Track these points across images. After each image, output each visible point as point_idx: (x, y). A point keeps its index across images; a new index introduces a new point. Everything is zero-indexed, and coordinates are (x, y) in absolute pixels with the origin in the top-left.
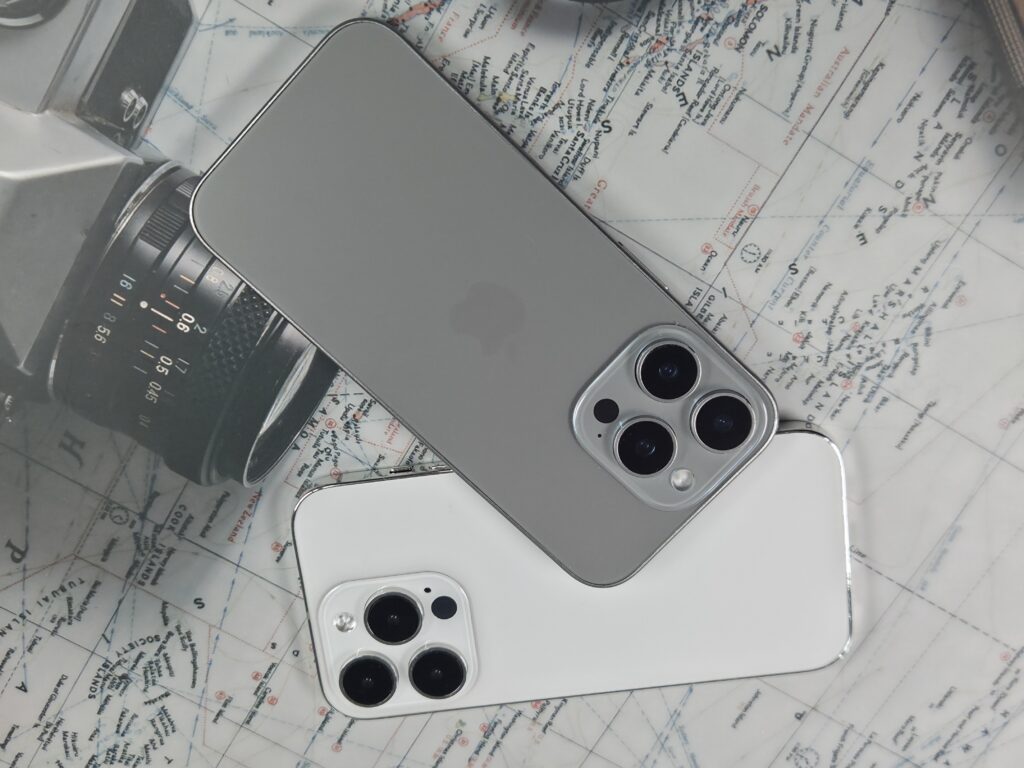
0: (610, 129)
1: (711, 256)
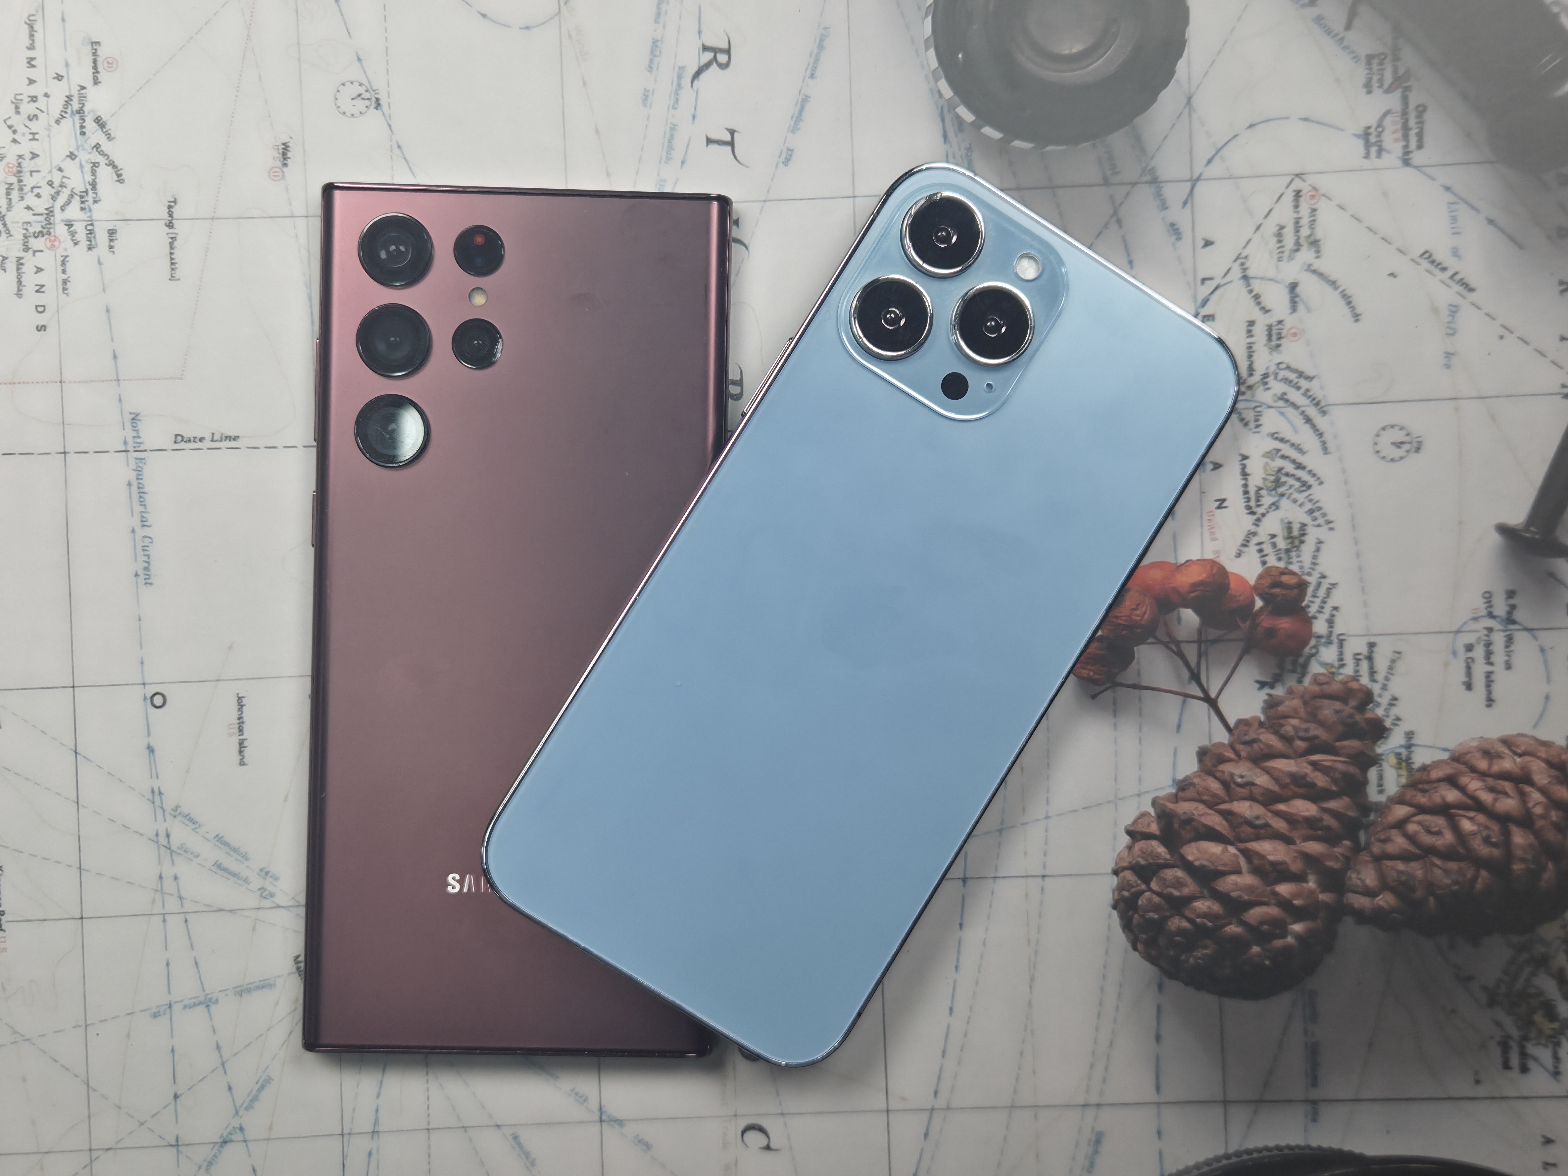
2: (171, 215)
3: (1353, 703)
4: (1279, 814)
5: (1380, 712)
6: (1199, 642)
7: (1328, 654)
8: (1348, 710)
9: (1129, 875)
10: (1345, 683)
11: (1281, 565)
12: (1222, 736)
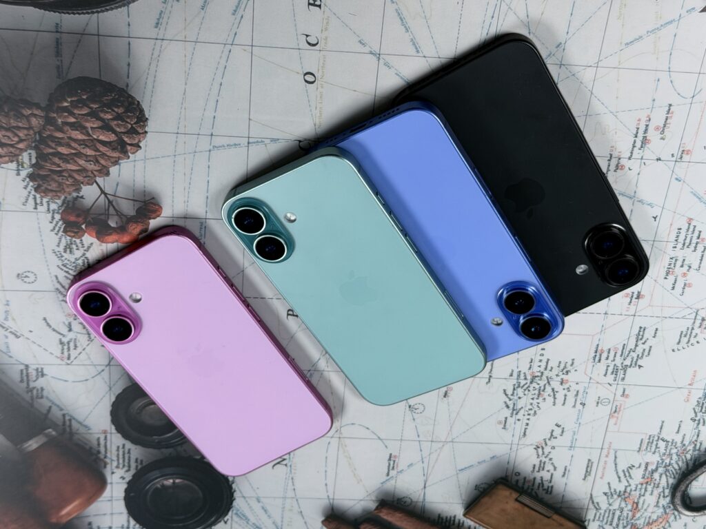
0: (691, 419)
1: (623, 394)
2: (489, 380)
3: (43, 188)
4: (75, 149)
5: (31, 184)
6: (108, 215)
7: (53, 206)
8: (45, 185)
9: (141, 131)
10: (46, 195)
11: (74, 239)
12: (99, 180)
